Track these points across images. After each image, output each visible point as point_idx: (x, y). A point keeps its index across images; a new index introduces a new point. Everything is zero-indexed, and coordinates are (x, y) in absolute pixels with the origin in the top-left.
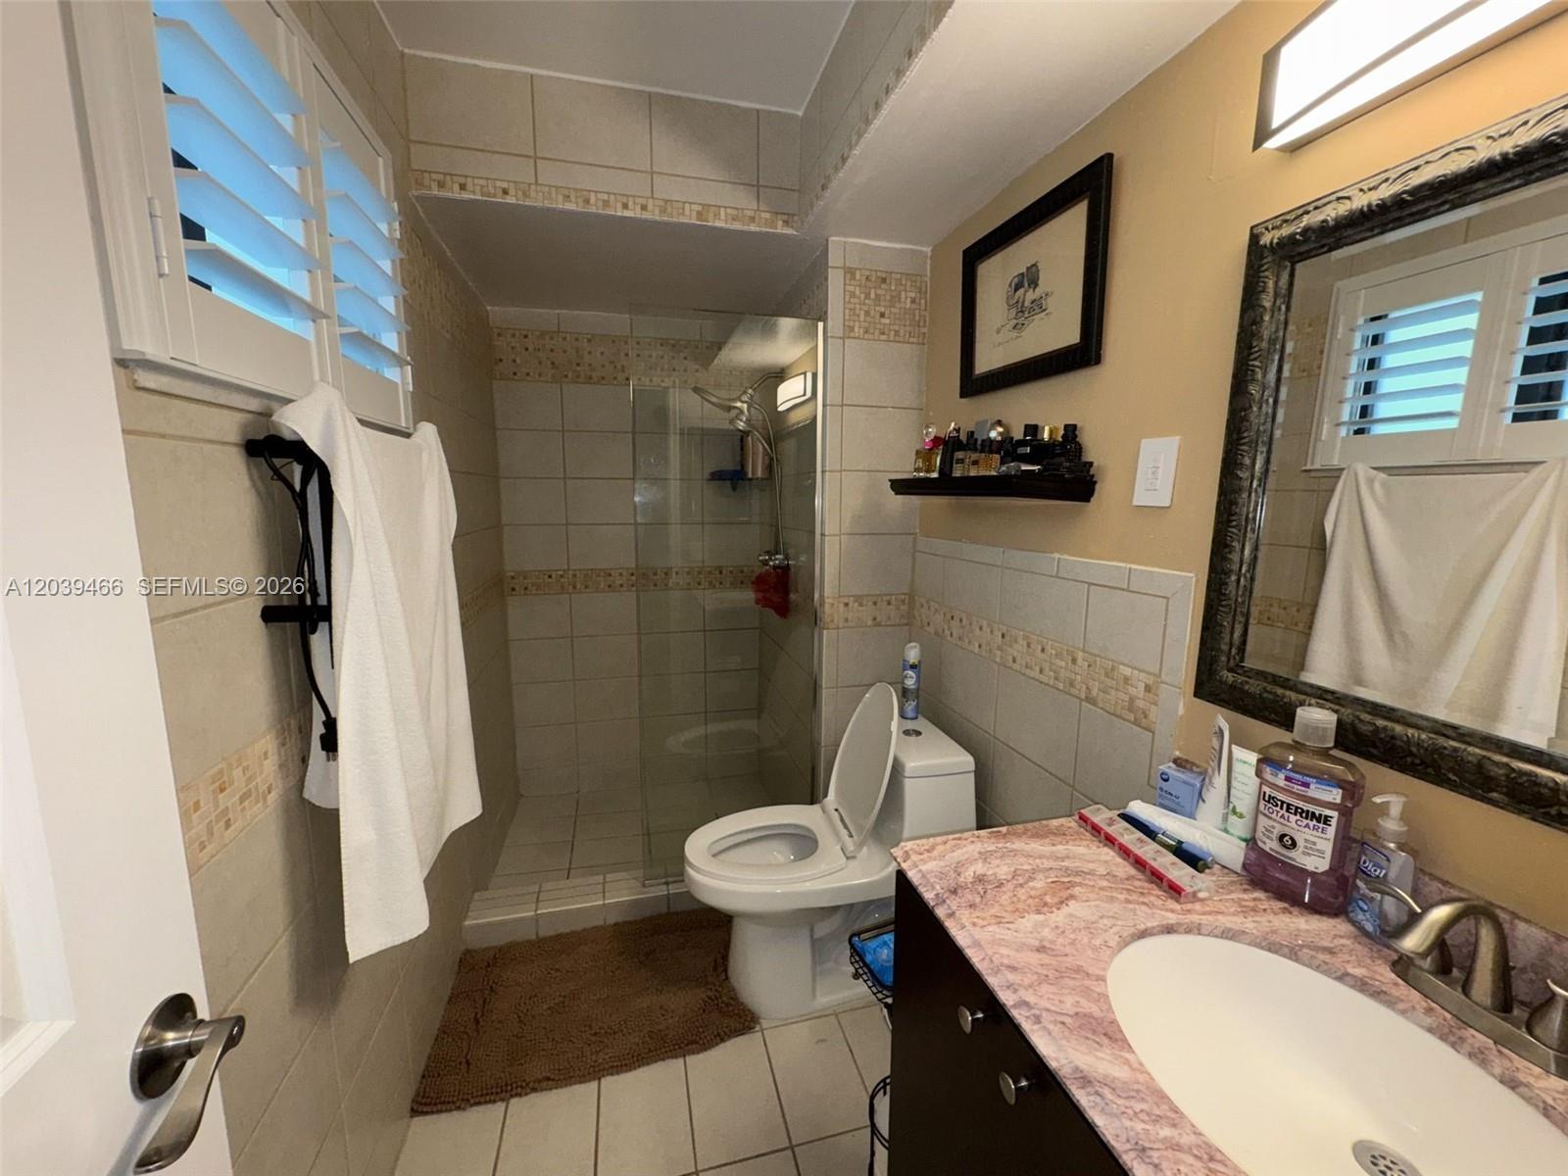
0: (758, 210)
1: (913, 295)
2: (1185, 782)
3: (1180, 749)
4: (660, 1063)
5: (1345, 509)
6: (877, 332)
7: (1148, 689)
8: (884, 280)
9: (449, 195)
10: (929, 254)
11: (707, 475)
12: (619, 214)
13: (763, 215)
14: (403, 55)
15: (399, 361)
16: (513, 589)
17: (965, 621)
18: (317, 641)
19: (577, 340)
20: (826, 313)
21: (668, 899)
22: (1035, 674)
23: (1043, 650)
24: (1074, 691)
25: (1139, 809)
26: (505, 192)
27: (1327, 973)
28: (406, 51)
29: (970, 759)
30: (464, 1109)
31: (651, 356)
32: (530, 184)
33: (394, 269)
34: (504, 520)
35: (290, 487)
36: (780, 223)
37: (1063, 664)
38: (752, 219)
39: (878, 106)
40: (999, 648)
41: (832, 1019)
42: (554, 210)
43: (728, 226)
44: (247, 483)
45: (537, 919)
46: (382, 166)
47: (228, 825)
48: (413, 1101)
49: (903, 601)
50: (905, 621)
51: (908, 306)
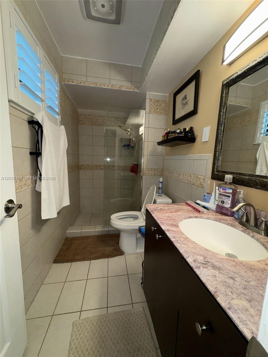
0: (131, 87)
1: (164, 105)
2: (208, 196)
3: (208, 191)
4: (103, 259)
5: (261, 152)
6: (156, 112)
7: (203, 179)
8: (158, 101)
9: (70, 83)
10: (168, 96)
11: (122, 146)
12: (103, 87)
13: (133, 87)
14: (62, 56)
15: (58, 114)
16: (81, 168)
17: (172, 173)
18: (39, 159)
19: (96, 116)
20: (146, 108)
21: (108, 231)
22: (184, 181)
23: (186, 176)
24: (191, 183)
25: (198, 202)
26: (81, 83)
27: (225, 224)
28: (63, 55)
29: (171, 200)
30: (63, 263)
31: (111, 120)
32: (85, 81)
33: (58, 96)
34: (80, 154)
35: (36, 130)
36: (136, 89)
37: (189, 178)
38: (130, 88)
39: (152, 62)
40: (178, 177)
41: (140, 254)
42: (90, 86)
43: (125, 90)
44: (28, 128)
45: (81, 232)
46: (57, 76)
47: (22, 188)
48: (54, 260)
49: (161, 170)
50: (161, 175)
51: (163, 107)
